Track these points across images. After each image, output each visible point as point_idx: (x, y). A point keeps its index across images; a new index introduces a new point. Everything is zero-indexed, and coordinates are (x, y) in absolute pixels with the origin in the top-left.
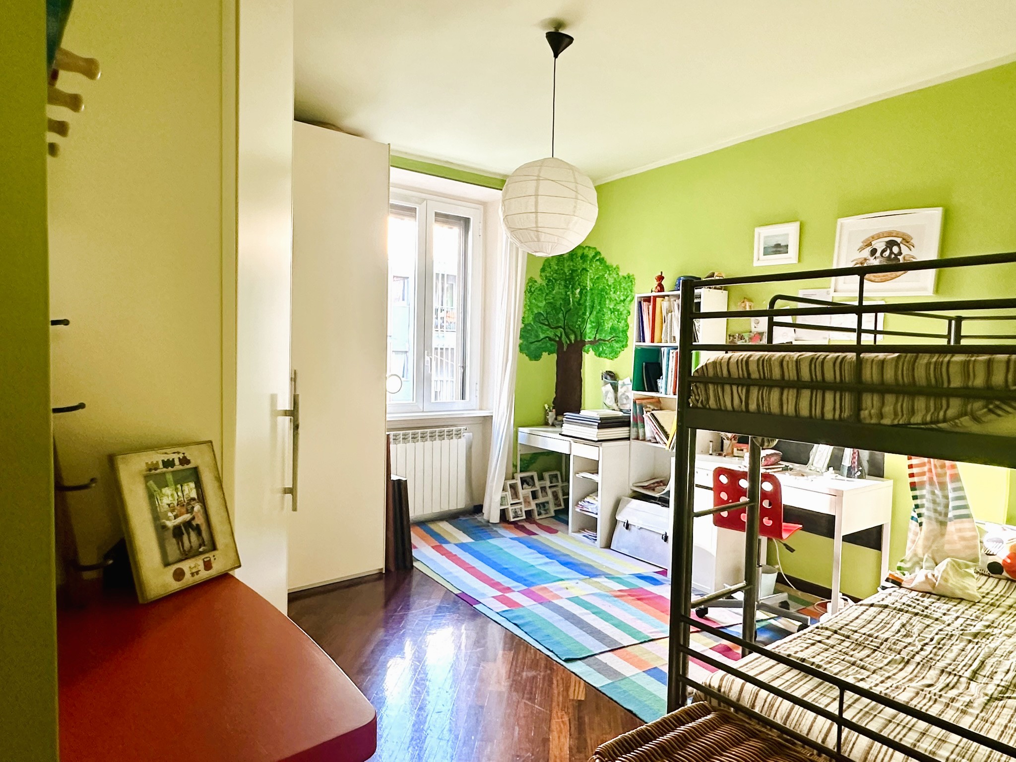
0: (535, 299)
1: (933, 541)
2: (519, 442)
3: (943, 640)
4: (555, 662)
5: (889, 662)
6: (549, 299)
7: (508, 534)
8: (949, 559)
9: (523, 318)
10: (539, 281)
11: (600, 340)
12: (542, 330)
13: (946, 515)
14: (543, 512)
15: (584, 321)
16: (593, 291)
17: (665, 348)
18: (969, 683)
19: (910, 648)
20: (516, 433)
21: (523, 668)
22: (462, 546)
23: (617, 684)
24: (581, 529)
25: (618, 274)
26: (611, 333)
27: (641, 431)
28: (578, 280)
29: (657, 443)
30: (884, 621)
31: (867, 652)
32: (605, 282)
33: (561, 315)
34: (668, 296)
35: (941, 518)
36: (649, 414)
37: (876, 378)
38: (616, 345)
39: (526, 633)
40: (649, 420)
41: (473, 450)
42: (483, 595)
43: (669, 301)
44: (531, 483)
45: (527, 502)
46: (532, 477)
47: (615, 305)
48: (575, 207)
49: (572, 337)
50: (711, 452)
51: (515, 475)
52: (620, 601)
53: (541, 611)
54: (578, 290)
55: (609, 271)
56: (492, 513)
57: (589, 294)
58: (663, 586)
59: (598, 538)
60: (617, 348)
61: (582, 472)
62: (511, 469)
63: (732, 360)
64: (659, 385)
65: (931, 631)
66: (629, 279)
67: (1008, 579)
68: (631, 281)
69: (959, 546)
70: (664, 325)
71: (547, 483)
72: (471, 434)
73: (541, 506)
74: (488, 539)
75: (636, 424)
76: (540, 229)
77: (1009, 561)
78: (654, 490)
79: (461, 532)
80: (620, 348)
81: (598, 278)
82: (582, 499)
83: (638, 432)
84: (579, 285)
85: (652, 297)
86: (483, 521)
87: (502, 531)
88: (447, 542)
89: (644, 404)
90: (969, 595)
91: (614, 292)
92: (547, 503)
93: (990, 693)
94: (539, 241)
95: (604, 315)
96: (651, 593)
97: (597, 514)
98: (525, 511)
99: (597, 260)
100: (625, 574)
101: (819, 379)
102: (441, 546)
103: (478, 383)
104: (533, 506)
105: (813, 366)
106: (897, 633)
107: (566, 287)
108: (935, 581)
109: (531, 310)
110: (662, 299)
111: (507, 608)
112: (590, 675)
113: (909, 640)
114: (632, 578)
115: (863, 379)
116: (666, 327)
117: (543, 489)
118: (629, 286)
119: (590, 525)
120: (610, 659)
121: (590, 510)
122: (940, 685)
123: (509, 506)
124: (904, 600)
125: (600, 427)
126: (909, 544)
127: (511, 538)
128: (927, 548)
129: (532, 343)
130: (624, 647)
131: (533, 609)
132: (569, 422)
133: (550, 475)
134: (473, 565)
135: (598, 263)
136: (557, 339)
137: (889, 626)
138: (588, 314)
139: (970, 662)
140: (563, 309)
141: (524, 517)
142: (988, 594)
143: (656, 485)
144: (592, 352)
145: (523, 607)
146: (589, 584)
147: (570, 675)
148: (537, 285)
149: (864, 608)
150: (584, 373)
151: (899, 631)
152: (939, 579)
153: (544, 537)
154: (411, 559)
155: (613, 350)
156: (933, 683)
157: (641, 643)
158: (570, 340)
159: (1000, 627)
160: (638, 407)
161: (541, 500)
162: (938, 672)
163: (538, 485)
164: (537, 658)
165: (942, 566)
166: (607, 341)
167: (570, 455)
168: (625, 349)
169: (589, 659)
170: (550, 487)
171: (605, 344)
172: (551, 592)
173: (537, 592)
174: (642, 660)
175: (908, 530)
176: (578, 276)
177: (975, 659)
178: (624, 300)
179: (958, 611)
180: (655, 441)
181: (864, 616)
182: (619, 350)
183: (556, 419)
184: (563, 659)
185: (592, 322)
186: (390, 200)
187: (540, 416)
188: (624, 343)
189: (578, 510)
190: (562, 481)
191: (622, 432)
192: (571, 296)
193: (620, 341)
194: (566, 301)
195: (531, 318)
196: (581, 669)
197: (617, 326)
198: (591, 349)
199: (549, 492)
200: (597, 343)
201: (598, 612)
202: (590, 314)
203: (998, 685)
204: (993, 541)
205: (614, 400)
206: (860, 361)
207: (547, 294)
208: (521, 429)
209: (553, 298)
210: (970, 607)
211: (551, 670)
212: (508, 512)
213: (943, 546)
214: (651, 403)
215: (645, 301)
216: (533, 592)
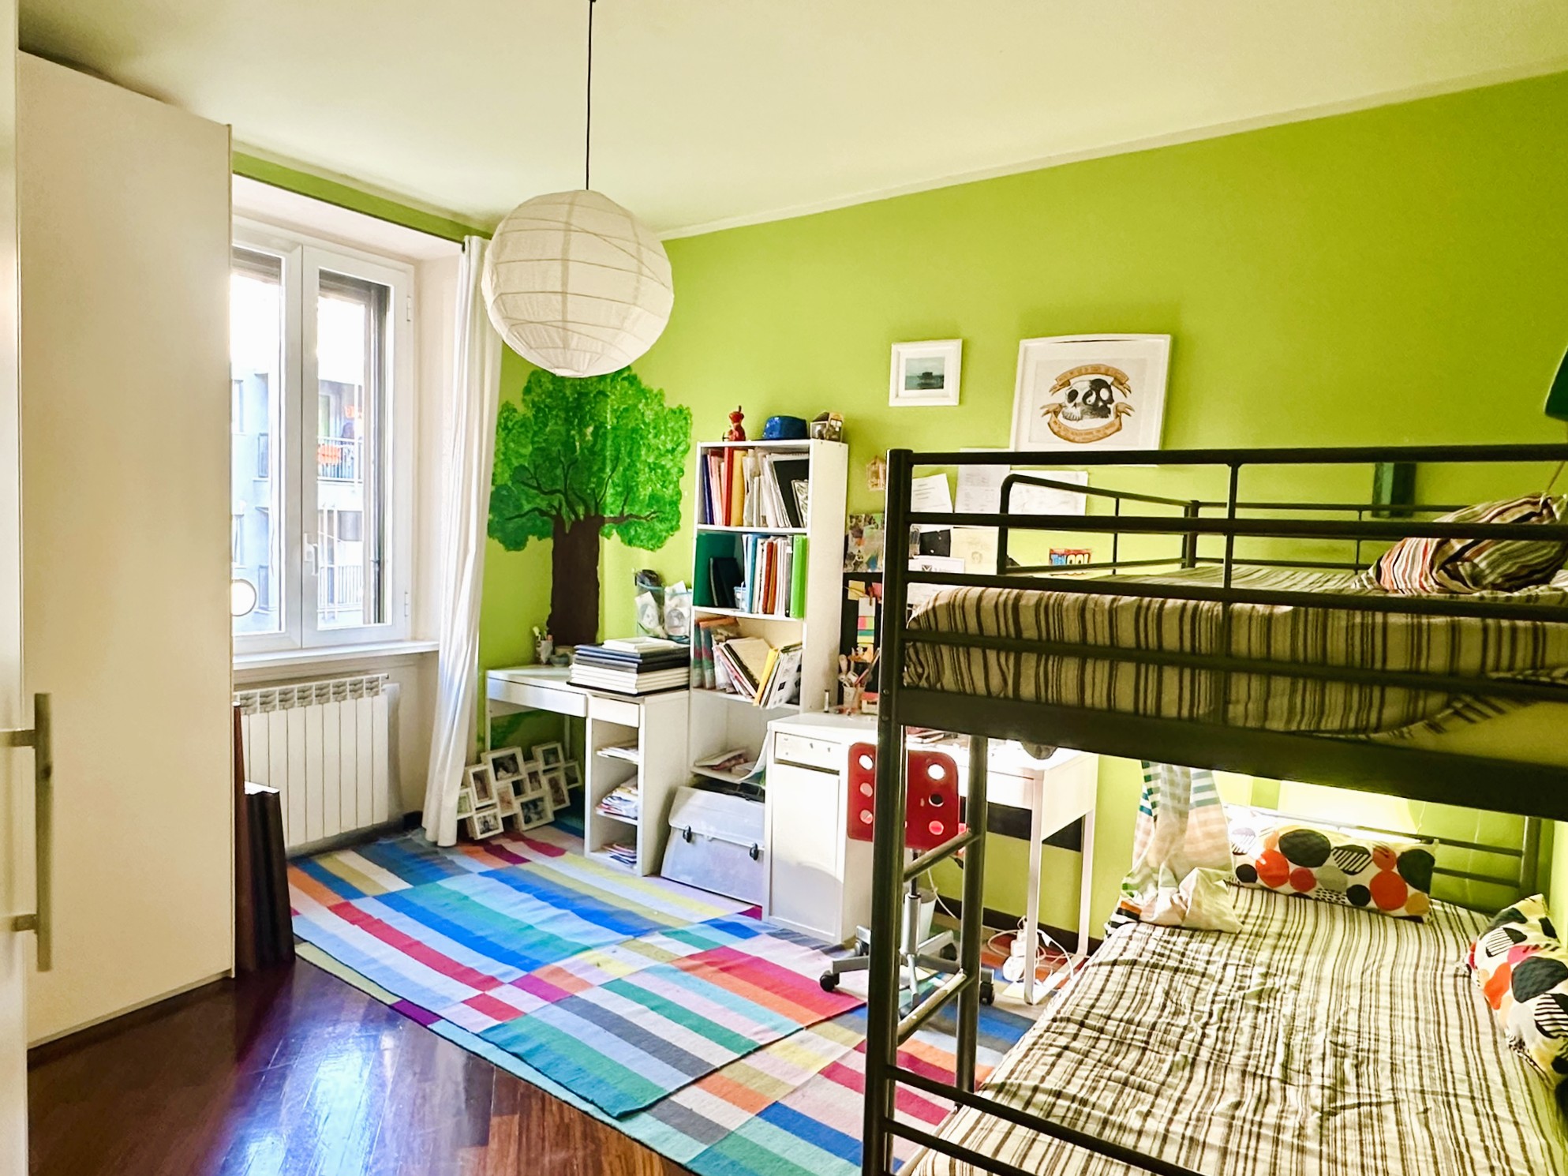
0: (513, 441)
1: (1172, 842)
2: (490, 695)
3: (1223, 1012)
4: (600, 1125)
5: (1170, 1070)
6: (538, 442)
7: (476, 864)
8: (1196, 871)
9: (494, 475)
10: (521, 409)
11: (631, 516)
12: (526, 494)
13: (1187, 800)
14: (534, 816)
15: (601, 483)
16: (618, 433)
17: (750, 536)
18: (1285, 1089)
19: (1189, 1036)
20: (483, 680)
21: (543, 1148)
22: (389, 899)
23: (718, 1149)
24: (607, 845)
25: (662, 405)
26: (650, 505)
27: (708, 673)
28: (590, 411)
29: (735, 693)
30: (1140, 991)
31: (1134, 1055)
32: (640, 416)
33: (559, 472)
34: (753, 448)
35: (1181, 806)
36: (722, 645)
37: (1257, 649)
38: (659, 526)
39: (537, 1070)
40: (722, 658)
41: (401, 712)
42: (445, 1000)
43: (755, 456)
44: (512, 767)
45: (505, 802)
46: (513, 758)
47: (656, 458)
48: (637, 289)
49: (581, 510)
50: (826, 708)
51: (482, 755)
52: (693, 978)
53: (558, 1017)
54: (590, 429)
55: (647, 398)
56: (441, 826)
57: (610, 437)
58: (757, 938)
59: (639, 859)
60: (661, 531)
61: (607, 746)
62: (476, 746)
63: (984, 603)
64: (738, 596)
65: (1204, 999)
66: (682, 414)
67: (1263, 889)
68: (685, 418)
69: (1203, 846)
70: (747, 497)
71: (540, 766)
72: (397, 685)
73: (531, 806)
74: (441, 878)
75: (699, 663)
76: (570, 326)
77: (1264, 862)
78: (730, 770)
79: (385, 870)
80: (667, 531)
81: (626, 410)
82: (609, 791)
83: (702, 676)
84: (592, 418)
85: (726, 450)
86: (423, 843)
87: (462, 861)
88: (360, 895)
89: (712, 630)
90: (1229, 923)
91: (656, 436)
92: (541, 799)
93: (1318, 1103)
94: (566, 346)
95: (637, 473)
96: (743, 955)
97: (636, 819)
98: (503, 819)
99: (624, 379)
100: (692, 924)
101: (1151, 646)
102: (348, 904)
103: (409, 592)
104: (516, 808)
105: (1142, 621)
106: (1163, 1010)
107: (568, 421)
108: (1184, 907)
109: (506, 460)
110: (743, 452)
111: (496, 1023)
112: (667, 1139)
113: (1182, 1021)
114: (702, 928)
115: (1234, 647)
116: (751, 501)
117: (533, 776)
118: (681, 427)
119: (623, 837)
120: (696, 1099)
121: (624, 813)
122: (1250, 1102)
123: (473, 813)
124: (1152, 946)
125: (641, 670)
126: (1137, 848)
127: (480, 874)
128: (1162, 852)
129: (510, 519)
130: (716, 1070)
131: (544, 1016)
132: (580, 662)
133: (544, 751)
134: (417, 938)
135: (626, 383)
136: (554, 513)
137: (1149, 998)
138: (608, 470)
139: (1271, 1049)
140: (562, 459)
141: (501, 830)
142: (1246, 916)
143: (733, 762)
144: (615, 537)
145: (525, 1014)
146: (636, 949)
147: (631, 1148)
148: (518, 417)
149: (1105, 969)
150: (603, 571)
151: (1164, 1006)
152: (1189, 904)
153: (540, 865)
154: (291, 940)
155: (655, 534)
156: (1238, 1099)
157: (743, 1057)
158: (577, 515)
159: (1279, 973)
160: (702, 633)
161: (530, 795)
162: (1237, 1075)
163: (524, 769)
164: (566, 1120)
165: (1191, 880)
166: (646, 518)
167: (585, 718)
168: (677, 533)
169: (659, 1106)
170: (545, 771)
171: (639, 524)
172: (571, 975)
173: (545, 980)
174: (751, 1092)
175: (1134, 825)
176: (589, 403)
177: (1276, 1040)
178: (674, 450)
179: (1221, 953)
180: (732, 690)
181: (1110, 986)
182: (664, 534)
183: (553, 652)
184: (615, 1115)
185: (615, 485)
186: (234, 240)
187: (524, 648)
188: (674, 523)
189: (601, 812)
190: (566, 759)
191: (675, 676)
192: (577, 438)
193: (667, 519)
194: (569, 445)
195: (507, 475)
196: (649, 1131)
197: (660, 493)
198: (614, 531)
199: (544, 780)
200: (625, 522)
201: (662, 1007)
202: (613, 471)
203: (1323, 1087)
204: (1242, 834)
205: (657, 619)
206: (1228, 616)
207: (535, 434)
208: (492, 673)
209: (545, 440)
210: (1233, 944)
211: (593, 1141)
212: (473, 827)
213: (1182, 847)
214: (722, 626)
215: (713, 454)
216: (538, 981)
